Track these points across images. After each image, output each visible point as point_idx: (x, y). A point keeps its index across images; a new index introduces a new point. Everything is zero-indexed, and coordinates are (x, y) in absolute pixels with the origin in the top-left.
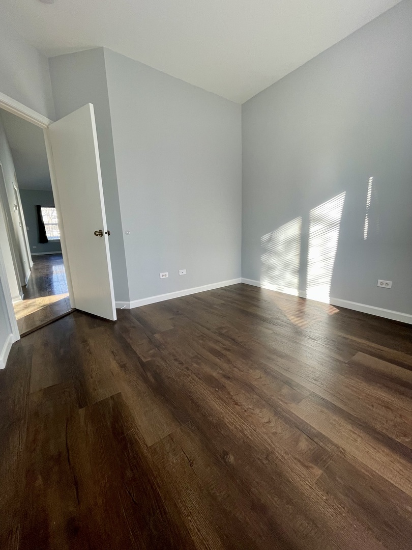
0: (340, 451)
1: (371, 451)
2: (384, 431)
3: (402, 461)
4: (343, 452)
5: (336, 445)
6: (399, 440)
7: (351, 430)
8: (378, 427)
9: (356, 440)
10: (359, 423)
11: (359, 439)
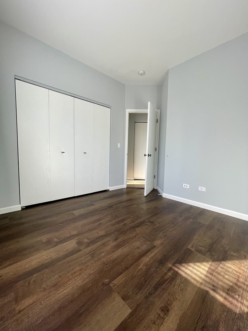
0: (46, 249)
1: (39, 260)
2: (43, 272)
3: (27, 270)
4: (45, 250)
5: (49, 249)
6: (35, 275)
7: (52, 257)
8: (47, 270)
9: (47, 257)
10: (54, 263)
11: (46, 258)
